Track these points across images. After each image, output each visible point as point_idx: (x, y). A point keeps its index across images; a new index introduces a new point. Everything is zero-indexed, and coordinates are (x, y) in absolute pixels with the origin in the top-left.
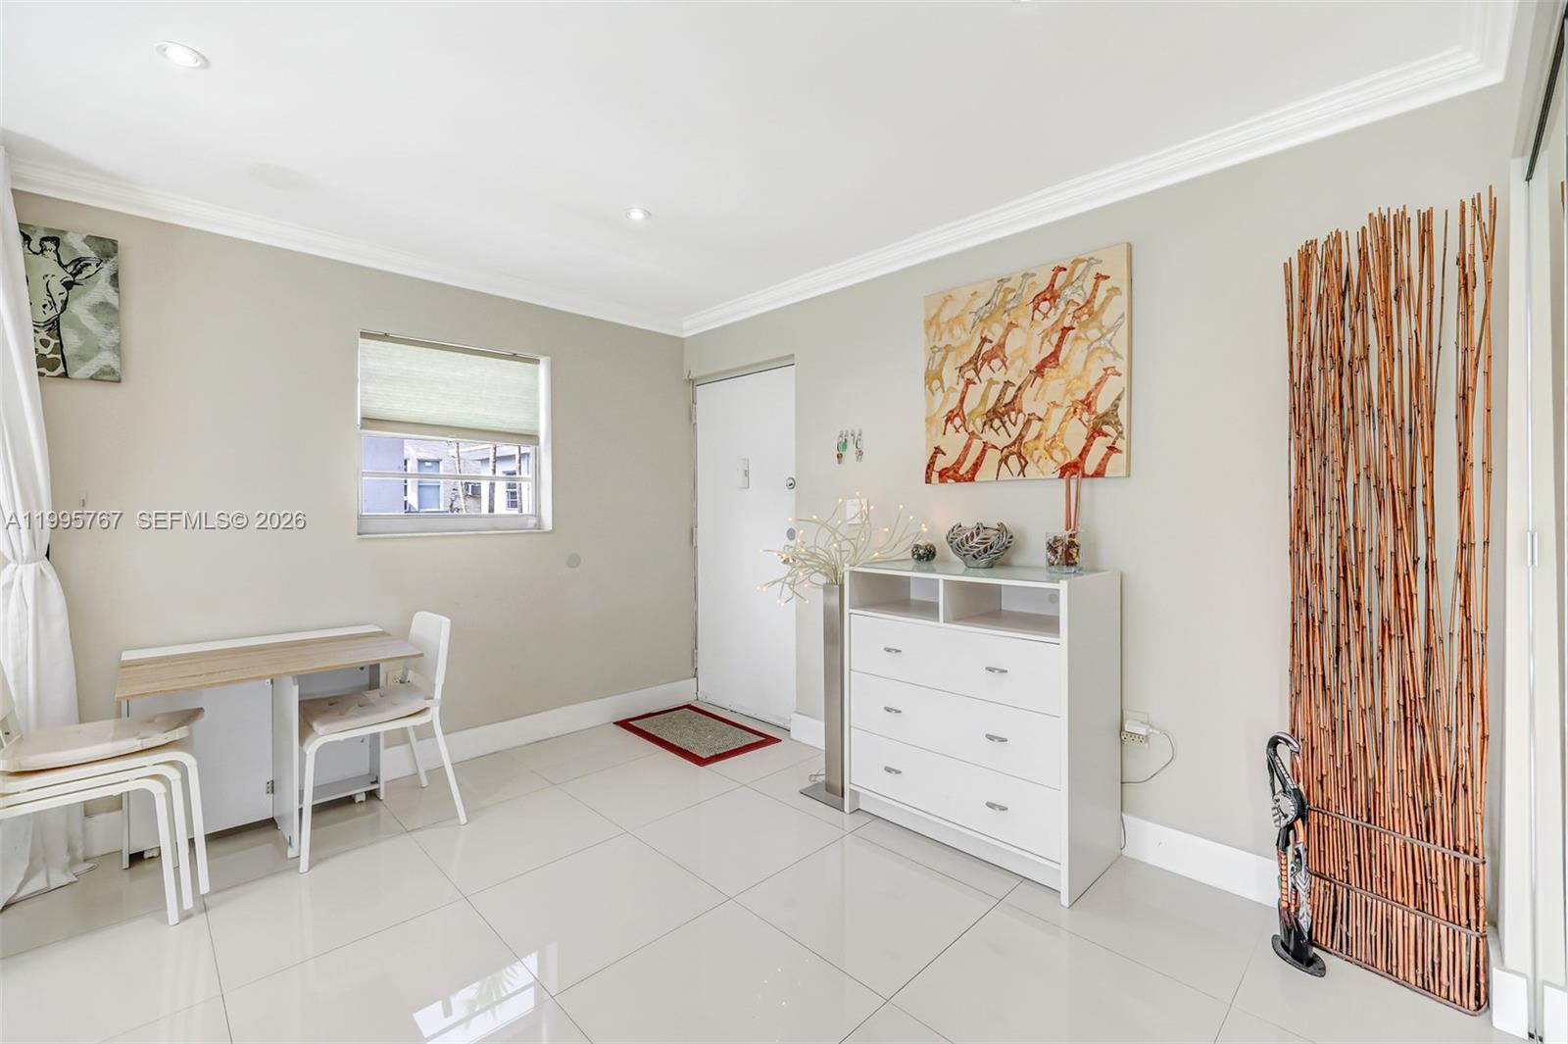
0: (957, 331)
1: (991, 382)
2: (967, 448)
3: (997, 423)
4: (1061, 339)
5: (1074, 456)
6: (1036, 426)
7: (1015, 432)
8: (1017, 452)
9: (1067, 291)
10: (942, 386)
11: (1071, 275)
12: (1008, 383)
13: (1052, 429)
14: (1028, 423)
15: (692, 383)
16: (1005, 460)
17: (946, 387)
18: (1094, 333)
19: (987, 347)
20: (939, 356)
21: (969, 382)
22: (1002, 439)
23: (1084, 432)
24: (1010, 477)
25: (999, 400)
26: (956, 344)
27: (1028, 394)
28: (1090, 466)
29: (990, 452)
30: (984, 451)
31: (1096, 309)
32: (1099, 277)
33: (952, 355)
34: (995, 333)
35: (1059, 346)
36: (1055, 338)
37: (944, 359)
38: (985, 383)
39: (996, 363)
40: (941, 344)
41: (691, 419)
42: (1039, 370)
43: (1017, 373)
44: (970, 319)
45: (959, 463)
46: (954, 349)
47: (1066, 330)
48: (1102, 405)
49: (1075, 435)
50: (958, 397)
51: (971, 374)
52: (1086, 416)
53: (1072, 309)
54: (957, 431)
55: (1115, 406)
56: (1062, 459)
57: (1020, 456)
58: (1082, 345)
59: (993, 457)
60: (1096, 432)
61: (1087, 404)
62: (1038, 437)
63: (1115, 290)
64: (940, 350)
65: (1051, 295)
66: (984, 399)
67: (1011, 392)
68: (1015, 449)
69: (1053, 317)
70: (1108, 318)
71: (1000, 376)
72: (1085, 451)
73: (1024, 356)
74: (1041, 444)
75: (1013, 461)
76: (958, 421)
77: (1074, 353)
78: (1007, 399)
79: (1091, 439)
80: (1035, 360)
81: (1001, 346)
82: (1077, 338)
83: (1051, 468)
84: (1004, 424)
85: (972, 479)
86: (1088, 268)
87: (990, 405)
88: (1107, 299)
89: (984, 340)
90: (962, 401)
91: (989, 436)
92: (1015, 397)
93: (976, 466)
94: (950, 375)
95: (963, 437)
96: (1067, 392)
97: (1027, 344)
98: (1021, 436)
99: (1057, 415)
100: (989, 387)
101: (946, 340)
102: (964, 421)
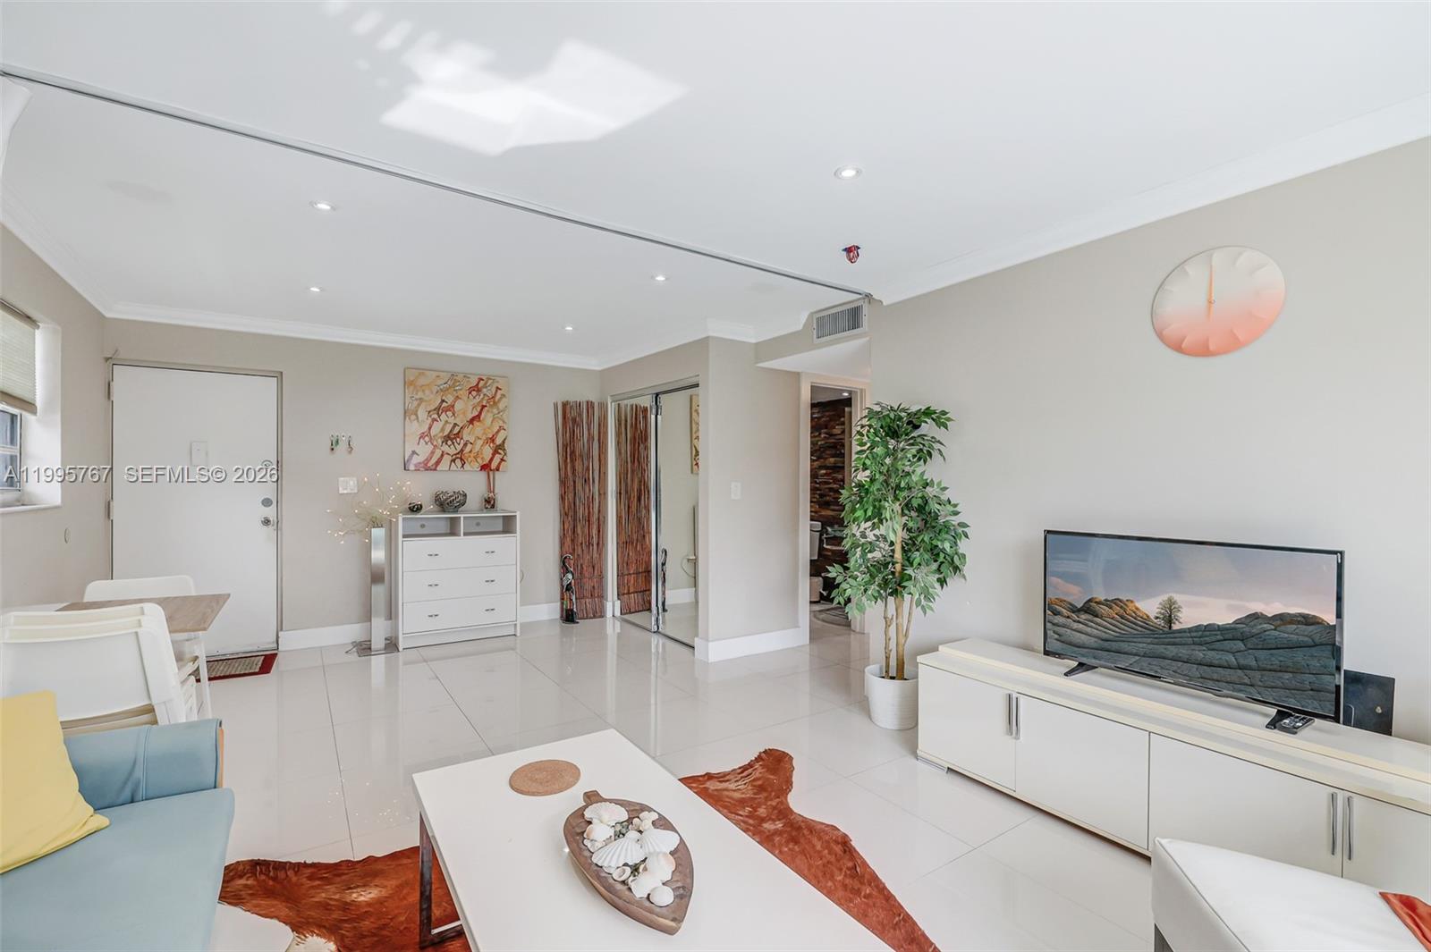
0: (427, 392)
1: (447, 422)
2: (433, 453)
3: (449, 442)
4: (482, 410)
5: (486, 462)
6: (469, 447)
7: (459, 448)
8: (460, 457)
9: (485, 390)
10: (417, 418)
11: (486, 383)
12: (455, 425)
13: (477, 448)
14: (465, 445)
15: (111, 361)
16: (454, 461)
17: (420, 419)
18: (495, 411)
19: (444, 404)
20: (416, 403)
21: (434, 420)
22: (452, 451)
23: (491, 452)
24: (455, 468)
25: (451, 431)
26: (426, 399)
27: (465, 432)
28: (494, 465)
29: (445, 456)
30: (442, 455)
31: (497, 400)
32: (497, 388)
33: (423, 404)
34: (450, 399)
35: (480, 413)
36: (479, 409)
37: (419, 405)
38: (443, 422)
39: (449, 413)
40: (417, 397)
41: (109, 398)
42: (471, 421)
43: (461, 421)
44: (435, 389)
45: (428, 460)
46: (426, 401)
47: (484, 407)
48: (499, 441)
49: (487, 452)
50: (427, 426)
51: (436, 416)
52: (492, 445)
53: (486, 398)
54: (427, 443)
55: (504, 442)
56: (481, 463)
57: (461, 459)
58: (490, 415)
59: (447, 459)
60: (495, 452)
61: (492, 440)
62: (470, 452)
63: (503, 396)
64: (416, 399)
65: (476, 389)
66: (443, 430)
67: (457, 429)
68: (459, 456)
69: (478, 399)
70: (501, 406)
71: (452, 420)
72: (491, 460)
73: (464, 413)
74: (472, 455)
75: (458, 461)
76: (427, 439)
77: (487, 417)
78: (456, 431)
79: (494, 455)
80: (470, 416)
81: (453, 406)
82: (488, 411)
83: (476, 466)
84: (453, 443)
85: (435, 470)
86: (493, 383)
87: (446, 433)
88: (499, 400)
89: (443, 401)
90: (430, 428)
91: (445, 448)
92: (459, 432)
93: (438, 463)
94: (422, 413)
95: (430, 447)
96: (484, 433)
97: (465, 408)
98: (462, 450)
99: (480, 443)
100: (444, 425)
101: (420, 395)
102: (431, 439)
